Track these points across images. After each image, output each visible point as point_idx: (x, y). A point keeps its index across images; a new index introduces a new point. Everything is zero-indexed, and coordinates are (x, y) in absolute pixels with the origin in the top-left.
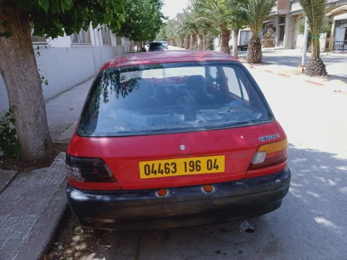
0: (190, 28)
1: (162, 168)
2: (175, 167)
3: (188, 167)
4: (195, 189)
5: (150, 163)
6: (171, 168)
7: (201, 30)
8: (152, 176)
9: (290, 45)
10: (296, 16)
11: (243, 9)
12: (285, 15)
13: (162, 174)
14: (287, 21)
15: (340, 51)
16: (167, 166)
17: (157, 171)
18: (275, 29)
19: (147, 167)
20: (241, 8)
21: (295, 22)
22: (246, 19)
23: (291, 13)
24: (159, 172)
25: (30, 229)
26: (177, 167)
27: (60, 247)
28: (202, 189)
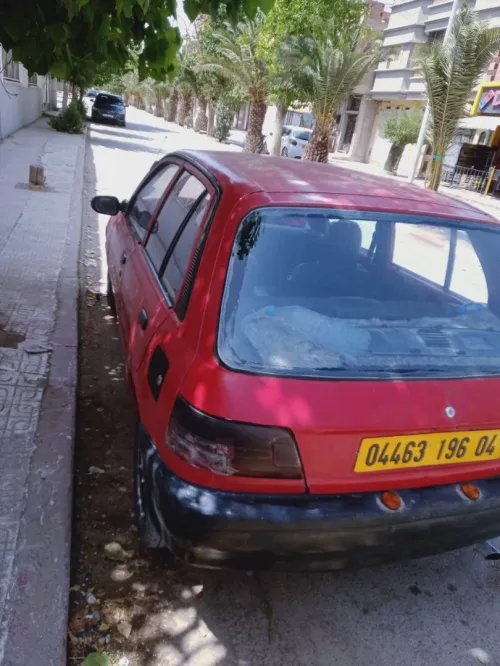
0: (181, 80)
1: (401, 451)
2: (422, 452)
3: (446, 450)
4: (445, 491)
5: (381, 442)
6: (416, 451)
7: (206, 90)
8: (378, 467)
9: (360, 153)
10: (379, 102)
11: (309, 71)
12: (361, 96)
13: (396, 463)
14: (363, 106)
15: (447, 184)
16: (411, 448)
17: (389, 457)
18: (338, 118)
19: (374, 449)
20: (308, 68)
21: (376, 113)
22: (311, 91)
23: (371, 95)
24: (393, 459)
25: (10, 558)
26: (427, 450)
27: (91, 599)
28: (458, 490)
